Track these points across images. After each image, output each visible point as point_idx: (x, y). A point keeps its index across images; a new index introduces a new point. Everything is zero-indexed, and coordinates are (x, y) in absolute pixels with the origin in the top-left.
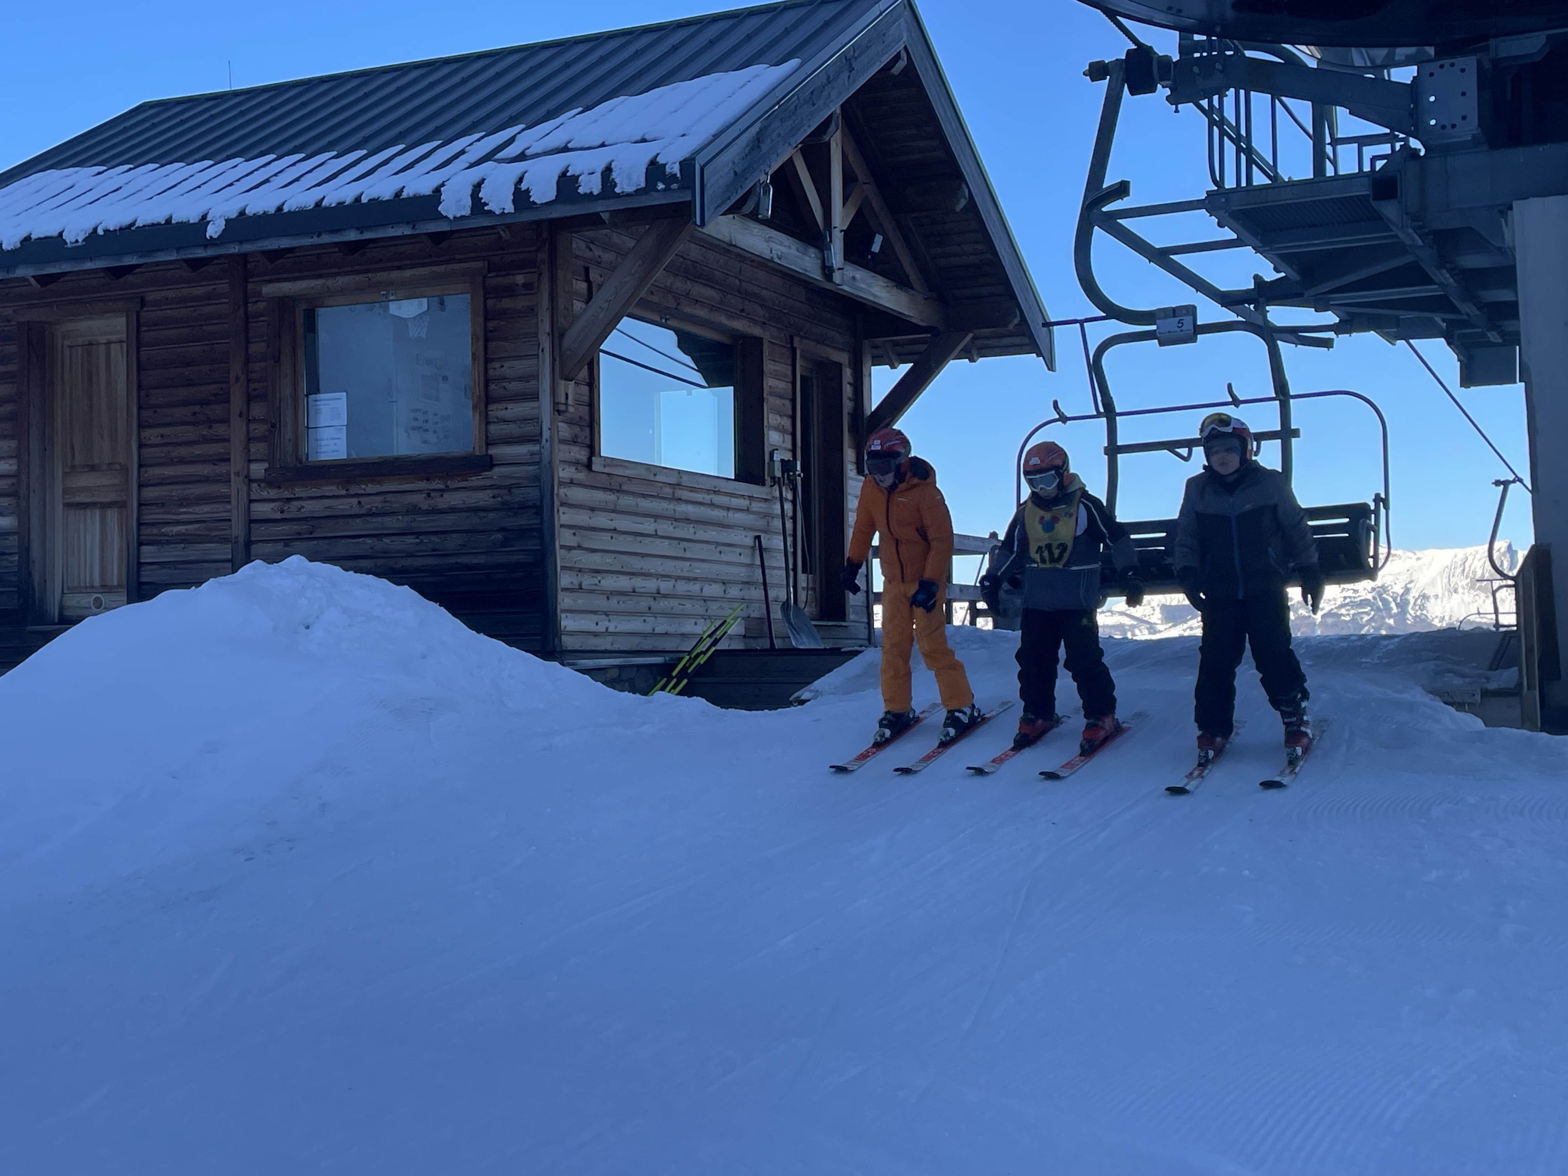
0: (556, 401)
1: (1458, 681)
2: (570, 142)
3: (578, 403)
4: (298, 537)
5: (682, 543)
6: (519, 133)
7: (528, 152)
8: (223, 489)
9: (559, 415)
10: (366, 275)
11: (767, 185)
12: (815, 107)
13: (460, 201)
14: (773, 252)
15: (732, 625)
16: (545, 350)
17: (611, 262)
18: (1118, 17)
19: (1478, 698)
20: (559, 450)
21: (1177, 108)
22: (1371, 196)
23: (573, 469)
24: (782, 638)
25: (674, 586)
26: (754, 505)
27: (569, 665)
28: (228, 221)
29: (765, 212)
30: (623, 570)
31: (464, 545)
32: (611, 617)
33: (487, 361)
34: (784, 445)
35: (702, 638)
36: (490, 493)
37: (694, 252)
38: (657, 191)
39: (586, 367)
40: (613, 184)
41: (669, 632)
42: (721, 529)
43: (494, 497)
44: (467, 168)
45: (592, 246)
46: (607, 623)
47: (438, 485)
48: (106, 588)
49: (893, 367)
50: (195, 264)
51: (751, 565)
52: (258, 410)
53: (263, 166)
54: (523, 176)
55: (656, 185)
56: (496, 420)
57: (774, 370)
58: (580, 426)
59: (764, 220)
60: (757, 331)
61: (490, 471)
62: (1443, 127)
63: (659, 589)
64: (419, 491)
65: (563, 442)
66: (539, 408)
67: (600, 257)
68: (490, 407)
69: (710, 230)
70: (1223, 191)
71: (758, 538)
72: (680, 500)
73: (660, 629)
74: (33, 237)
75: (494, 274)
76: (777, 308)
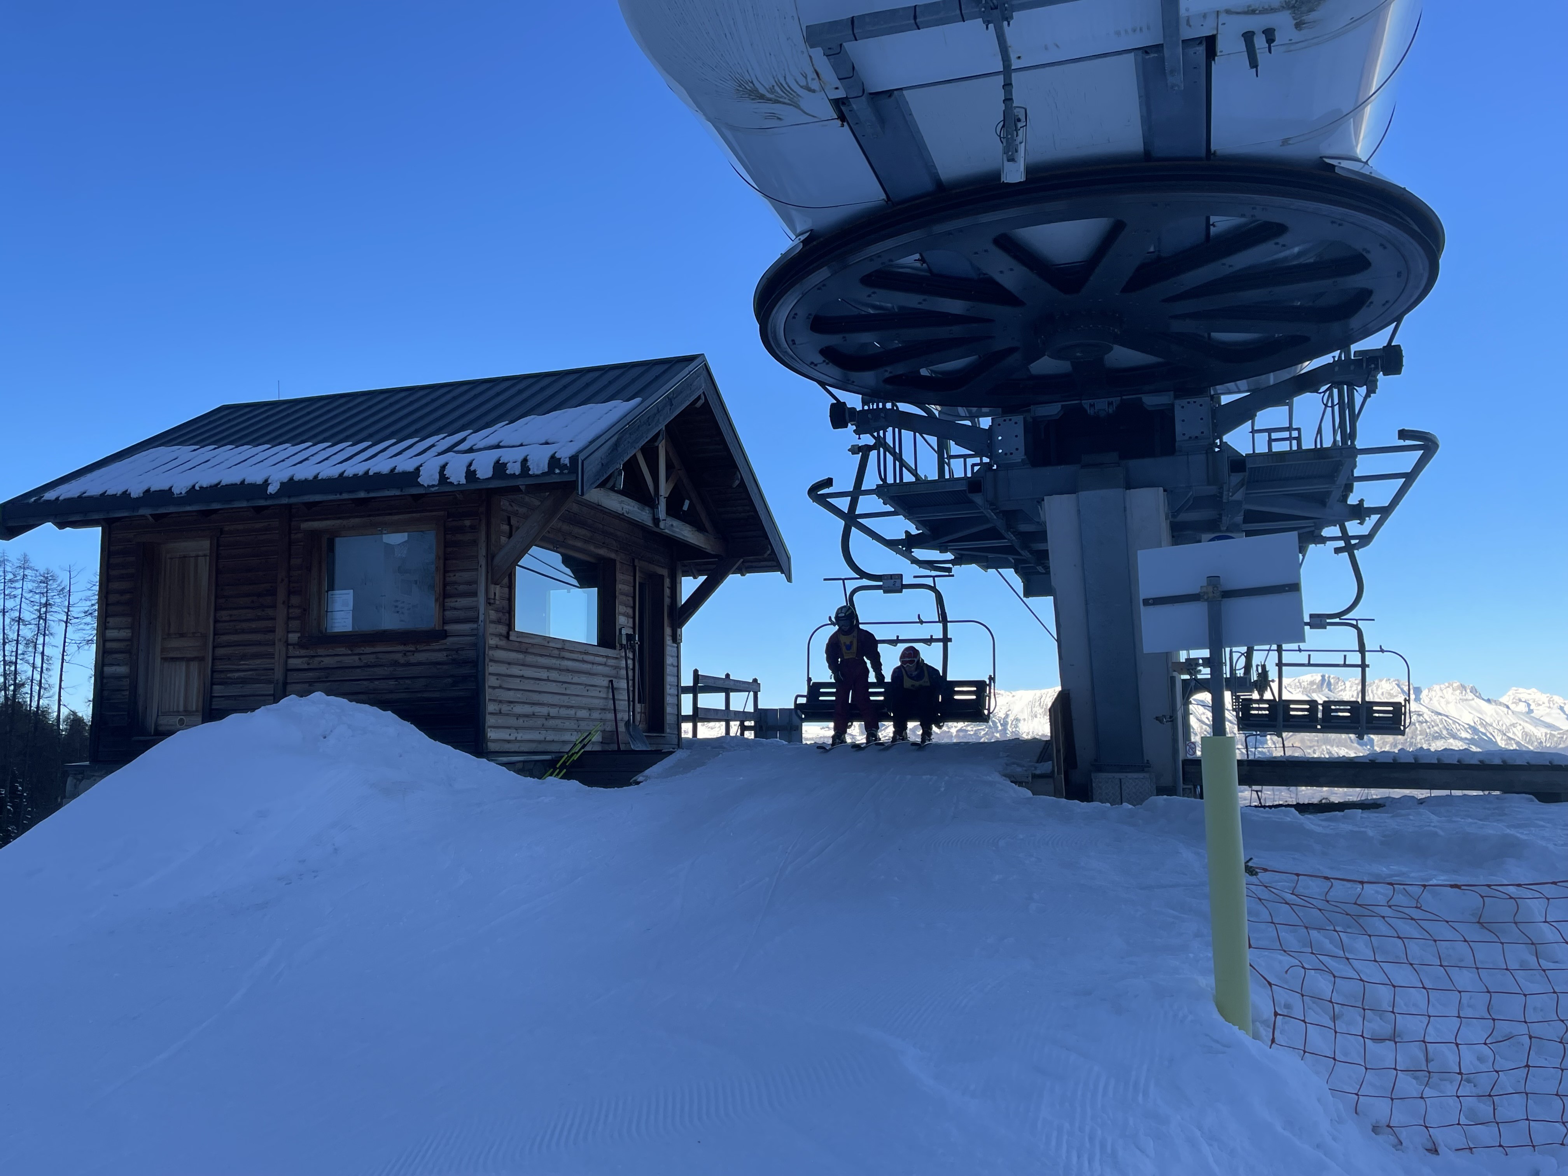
0: (488, 597)
1: (1019, 769)
2: (501, 442)
3: (502, 598)
4: (319, 681)
5: (564, 684)
6: (469, 435)
7: (475, 447)
8: (270, 649)
9: (490, 605)
10: (369, 518)
11: (621, 470)
12: (650, 426)
14: (624, 510)
15: (594, 736)
16: (482, 566)
17: (525, 514)
18: (826, 386)
19: (1030, 779)
20: (489, 627)
21: (859, 437)
22: (967, 491)
23: (497, 639)
24: (625, 744)
25: (558, 711)
26: (609, 661)
27: (492, 760)
28: (282, 484)
29: (619, 487)
30: (527, 701)
31: (427, 686)
32: (519, 730)
33: (445, 572)
34: (628, 625)
35: (575, 743)
36: (445, 653)
37: (575, 508)
38: (555, 474)
39: (507, 576)
40: (528, 468)
41: (555, 740)
42: (587, 676)
43: (447, 656)
44: (436, 456)
45: (513, 504)
46: (516, 735)
47: (411, 648)
48: (187, 712)
49: (695, 578)
50: (259, 509)
51: (606, 698)
52: (295, 600)
53: (304, 450)
54: (472, 462)
55: (554, 470)
56: (449, 608)
57: (623, 579)
58: (503, 612)
59: (619, 491)
60: (613, 556)
61: (445, 639)
62: (1006, 454)
63: (549, 714)
64: (399, 652)
65: (492, 622)
66: (477, 601)
67: (517, 510)
68: (446, 600)
69: (586, 497)
70: (886, 485)
71: (611, 681)
72: (563, 658)
73: (549, 738)
74: (152, 490)
75: (451, 519)
76: (625, 542)
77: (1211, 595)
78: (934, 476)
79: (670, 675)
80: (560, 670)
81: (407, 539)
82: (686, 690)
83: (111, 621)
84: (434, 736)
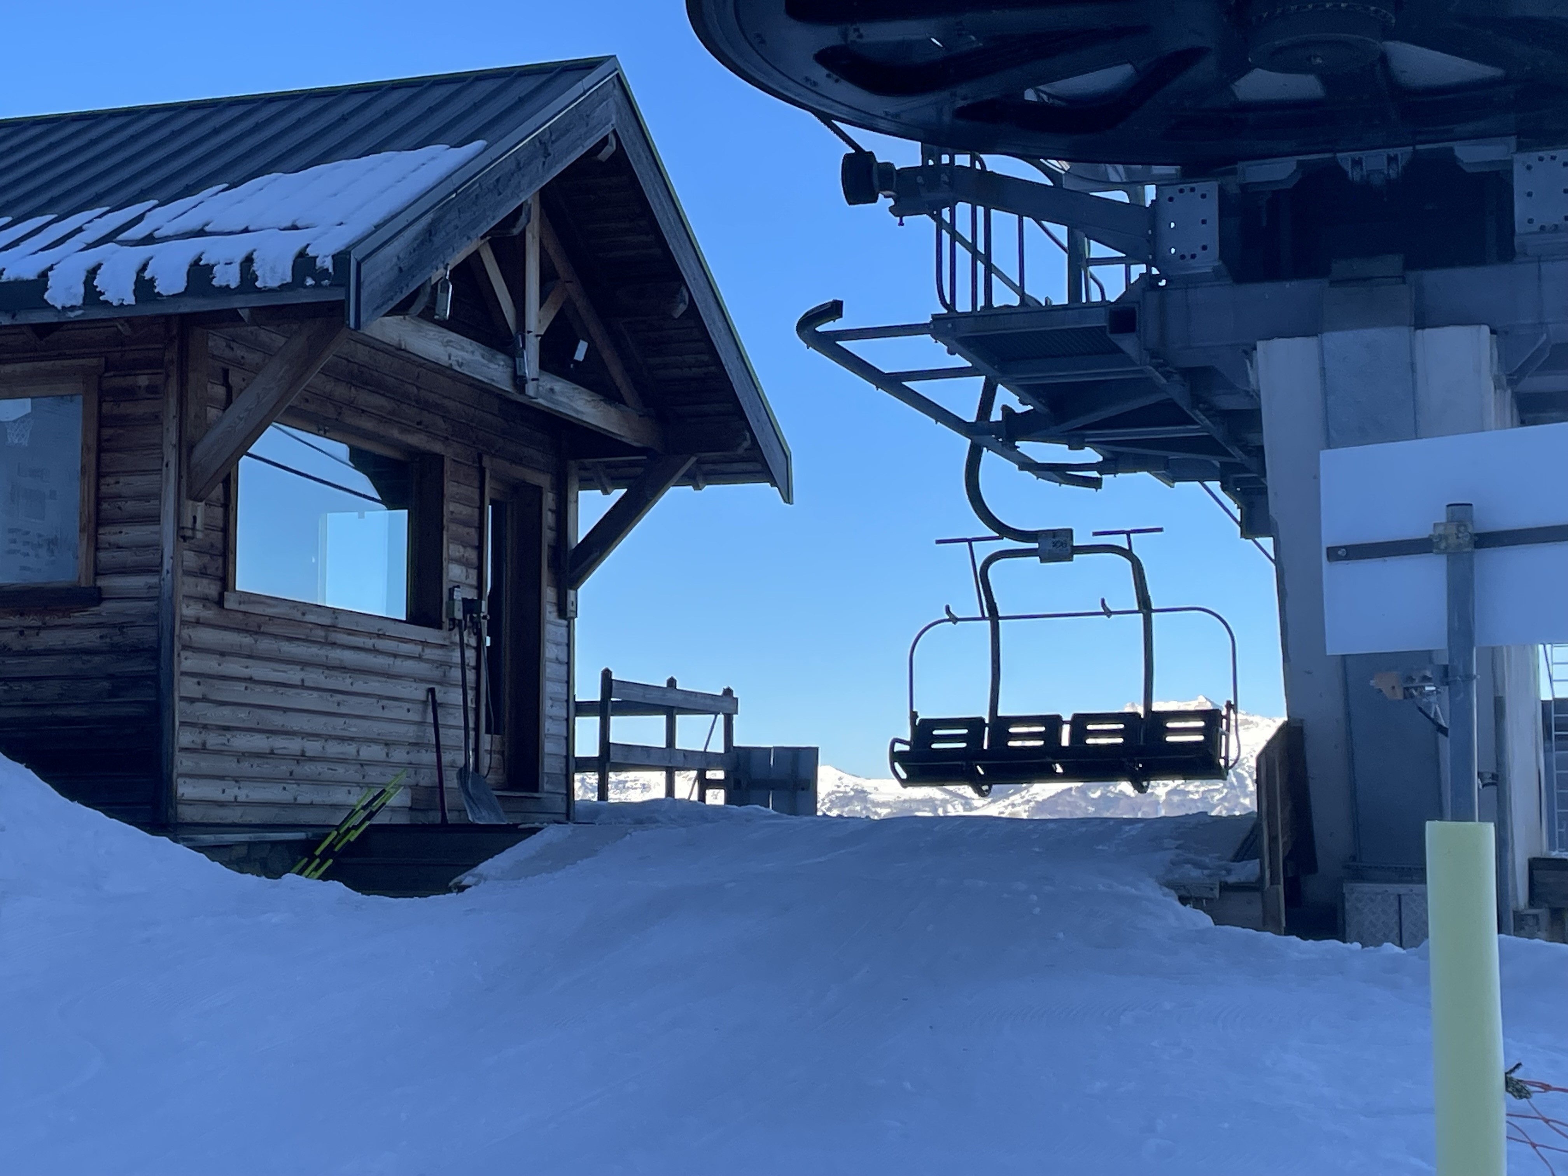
0: (181, 525)
1: (1195, 873)
2: (207, 225)
3: (208, 527)
5: (335, 695)
6: (149, 210)
7: (157, 234)
9: (185, 541)
11: (445, 281)
12: (501, 196)
13: (70, 288)
14: (452, 358)
15: (391, 795)
16: (169, 465)
17: (256, 364)
18: (833, 121)
19: (1216, 893)
20: (183, 583)
21: (901, 220)
22: (1108, 329)
23: (200, 606)
24: (459, 811)
25: (323, 747)
26: (428, 651)
27: (185, 840)
29: (442, 314)
30: (259, 727)
31: (62, 695)
32: (242, 784)
33: (100, 475)
34: (468, 581)
35: (354, 810)
36: (97, 633)
37: (362, 354)
38: (306, 287)
39: (221, 485)
40: (254, 276)
41: (314, 803)
42: (384, 679)
43: (101, 637)
44: (82, 250)
45: (234, 345)
46: (236, 791)
47: (34, 621)
49: (606, 492)
51: (422, 723)
54: (148, 263)
55: (304, 280)
56: (107, 546)
57: (457, 494)
58: (212, 555)
59: (441, 321)
60: (437, 447)
61: (98, 605)
62: (1183, 257)
63: (303, 751)
64: (9, 628)
65: (188, 573)
66: (159, 533)
67: (243, 357)
68: (101, 531)
69: (368, 331)
70: (955, 315)
71: (432, 691)
72: (334, 644)
73: (303, 799)
75: (112, 373)
76: (463, 421)
77: (1453, 541)
78: (1062, 298)
79: (550, 680)
80: (327, 667)
81: (29, 411)
82: (585, 709)
84: (70, 791)
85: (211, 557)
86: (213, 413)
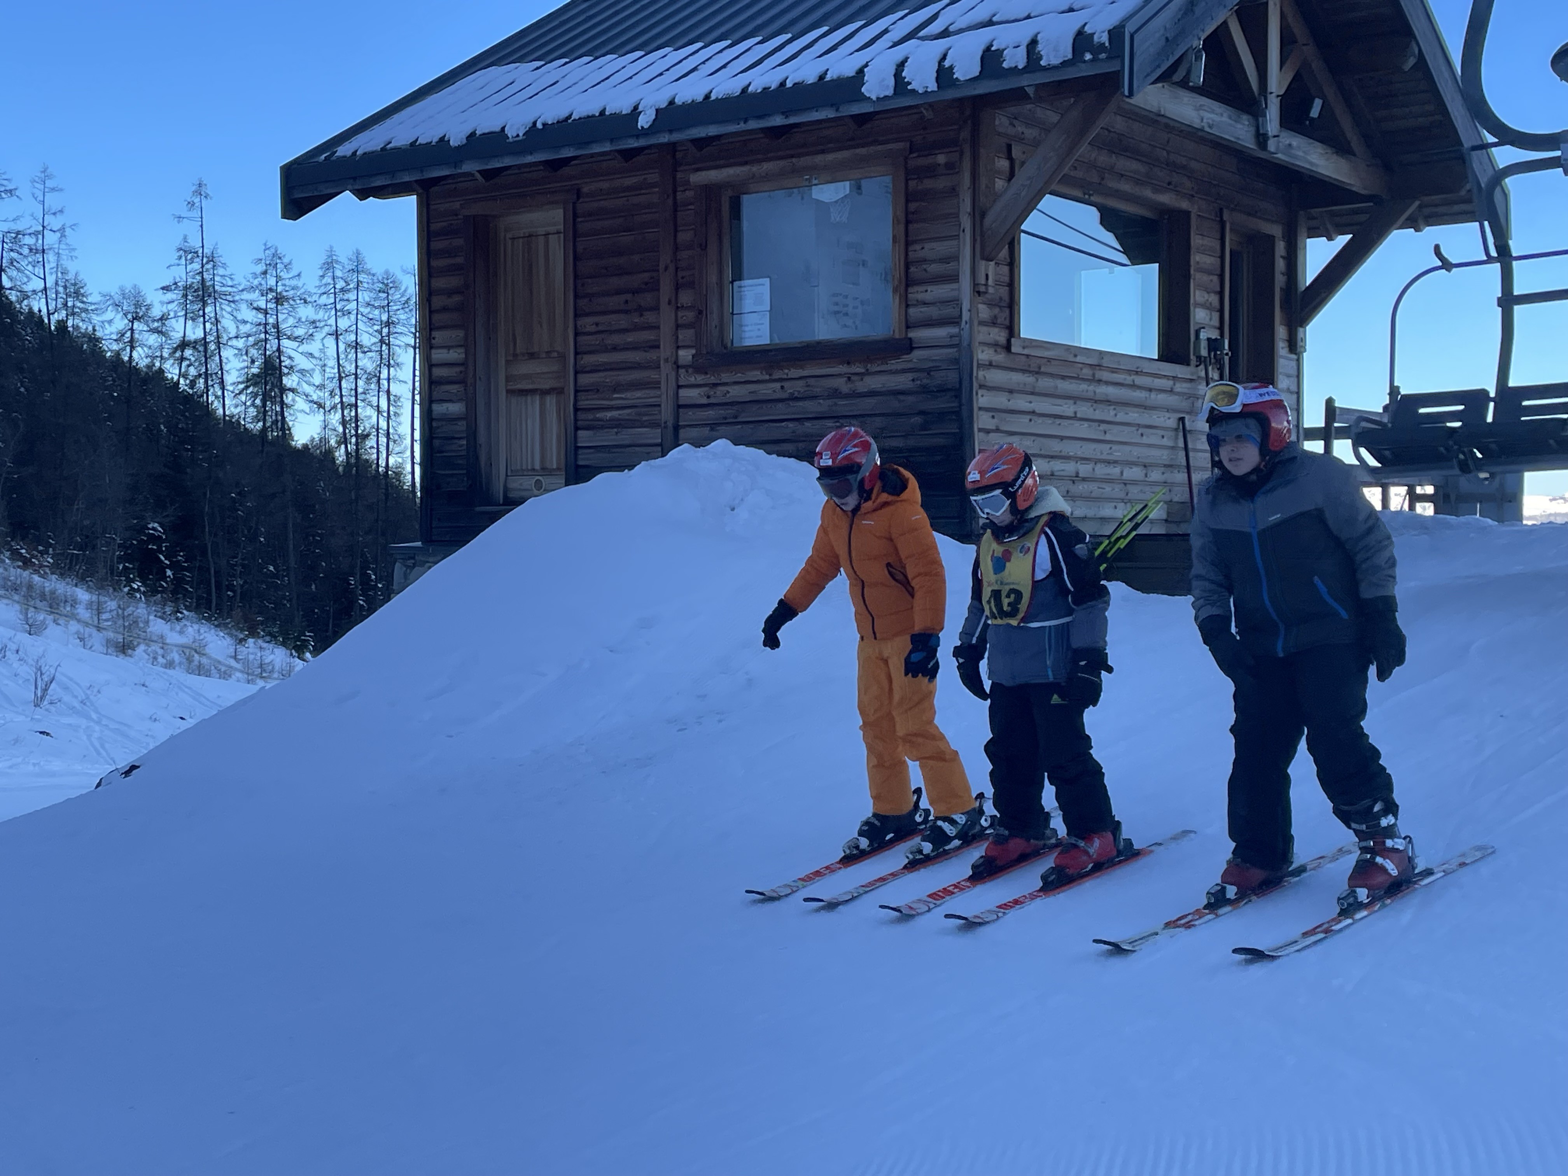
0: (976, 282)
2: (994, 15)
3: (998, 283)
4: (723, 422)
5: (1102, 425)
6: (943, 9)
7: (951, 29)
8: (653, 375)
9: (979, 296)
10: (789, 160)
11: (1199, 51)
14: (1205, 121)
15: (1153, 509)
16: (966, 230)
17: (1035, 138)
20: (979, 332)
23: (992, 351)
25: (1094, 469)
26: (1178, 385)
28: (658, 111)
29: (1196, 80)
30: (1042, 452)
33: (907, 244)
34: (1212, 323)
35: (1122, 522)
36: (910, 376)
37: (1120, 124)
38: (1085, 62)
39: (1007, 247)
40: (1039, 56)
41: (1088, 517)
42: (1142, 410)
43: (913, 380)
44: (890, 48)
45: (1015, 122)
47: (859, 369)
48: (545, 471)
49: (1330, 239)
50: (628, 155)
51: (1173, 448)
52: (686, 297)
53: (691, 55)
54: (947, 53)
55: (1083, 55)
56: (915, 303)
57: (1202, 245)
58: (1000, 307)
59: (1196, 87)
60: (1184, 205)
61: (909, 353)
63: (1077, 473)
64: (839, 375)
65: (982, 323)
66: (959, 289)
67: (1023, 133)
68: (910, 290)
69: (1138, 100)
71: (1182, 419)
72: (1101, 381)
74: (478, 133)
75: (915, 155)
76: (1206, 180)
80: (1095, 401)
81: (848, 192)
82: (1312, 433)
83: (439, 336)
85: (1001, 310)
86: (1000, 184)
